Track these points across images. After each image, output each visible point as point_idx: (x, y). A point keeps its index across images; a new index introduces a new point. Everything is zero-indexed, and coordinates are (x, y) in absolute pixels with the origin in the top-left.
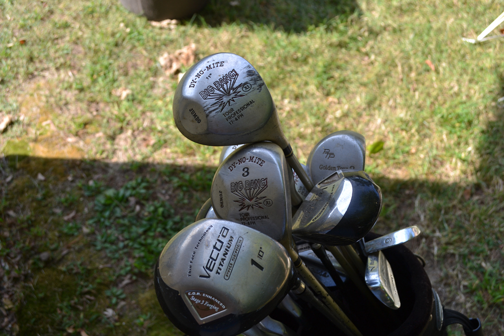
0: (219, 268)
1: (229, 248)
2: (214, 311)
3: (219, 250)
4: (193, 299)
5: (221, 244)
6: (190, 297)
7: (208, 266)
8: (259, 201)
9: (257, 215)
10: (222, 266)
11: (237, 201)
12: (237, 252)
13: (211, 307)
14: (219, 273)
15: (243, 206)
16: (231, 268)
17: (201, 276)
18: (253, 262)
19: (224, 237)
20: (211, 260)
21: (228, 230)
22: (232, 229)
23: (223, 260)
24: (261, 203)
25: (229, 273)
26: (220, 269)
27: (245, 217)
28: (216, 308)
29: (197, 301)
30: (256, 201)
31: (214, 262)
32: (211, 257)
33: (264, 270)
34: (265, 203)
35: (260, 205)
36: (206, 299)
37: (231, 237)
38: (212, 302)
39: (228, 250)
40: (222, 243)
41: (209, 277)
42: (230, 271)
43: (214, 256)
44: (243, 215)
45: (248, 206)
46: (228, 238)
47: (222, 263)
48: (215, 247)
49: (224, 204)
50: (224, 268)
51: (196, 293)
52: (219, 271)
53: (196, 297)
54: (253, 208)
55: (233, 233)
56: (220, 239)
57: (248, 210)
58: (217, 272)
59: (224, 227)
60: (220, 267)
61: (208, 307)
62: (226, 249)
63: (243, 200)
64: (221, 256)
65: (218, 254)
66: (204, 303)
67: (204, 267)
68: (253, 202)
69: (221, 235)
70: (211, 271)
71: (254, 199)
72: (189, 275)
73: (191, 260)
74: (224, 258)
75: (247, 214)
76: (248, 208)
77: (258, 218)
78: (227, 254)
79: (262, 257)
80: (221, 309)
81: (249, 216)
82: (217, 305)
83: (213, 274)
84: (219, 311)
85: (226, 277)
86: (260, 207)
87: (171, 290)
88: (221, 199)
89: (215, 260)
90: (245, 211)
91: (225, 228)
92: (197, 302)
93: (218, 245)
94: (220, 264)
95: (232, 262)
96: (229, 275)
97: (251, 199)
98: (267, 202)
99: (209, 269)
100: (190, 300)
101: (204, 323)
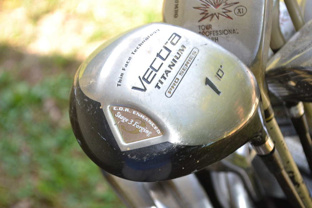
0: (160, 81)
1: (178, 58)
2: (144, 136)
3: (164, 60)
4: (119, 115)
5: (168, 52)
6: (114, 113)
7: (146, 77)
8: (229, 9)
9: (222, 29)
10: (165, 79)
11: (198, 8)
12: (188, 65)
13: (142, 129)
14: (159, 88)
15: (205, 15)
16: (177, 84)
17: (134, 88)
18: (208, 82)
19: (174, 44)
20: (151, 70)
21: (180, 37)
22: (185, 37)
23: (167, 72)
24: (230, 11)
25: (173, 90)
26: (162, 83)
27: (206, 30)
28: (147, 132)
29: (124, 119)
30: (224, 9)
31: (154, 73)
32: (151, 66)
33: (221, 94)
34: (237, 11)
35: (229, 14)
36: (137, 119)
37: (183, 46)
38: (143, 124)
39: (175, 61)
40: (170, 51)
41: (145, 90)
42: (175, 87)
43: (156, 66)
44: (203, 27)
45: (212, 15)
46: (178, 46)
47: (165, 76)
48: (158, 55)
49: (179, 13)
50: (167, 83)
51: (124, 109)
52: (160, 85)
53: (123, 113)
54: (218, 17)
55: (187, 41)
56: (167, 46)
57: (211, 20)
58: (157, 86)
59: (174, 34)
60: (162, 80)
61: (138, 129)
62: (173, 60)
63: (207, 6)
64: (165, 67)
65: (162, 64)
66: (133, 123)
67: (139, 77)
68: (220, 10)
69: (169, 42)
70: (149, 83)
71: (222, 6)
72: (118, 85)
73: (124, 66)
74: (169, 69)
75: (208, 27)
76: (212, 17)
77: (223, 32)
78: (174, 65)
79: (221, 77)
80: (155, 134)
81: (210, 30)
82: (151, 129)
83: (150, 87)
84: (151, 136)
85: (168, 94)
86: (229, 17)
87: (91, 101)
88: (177, 7)
89: (157, 71)
90: (206, 22)
91: (176, 35)
92: (123, 121)
93: (164, 54)
94: (163, 77)
95: (180, 77)
96: (172, 92)
97: (217, 6)
98: (239, 10)
99: (146, 80)
100: (114, 117)
101: (128, 149)
